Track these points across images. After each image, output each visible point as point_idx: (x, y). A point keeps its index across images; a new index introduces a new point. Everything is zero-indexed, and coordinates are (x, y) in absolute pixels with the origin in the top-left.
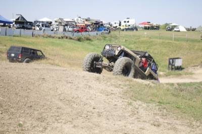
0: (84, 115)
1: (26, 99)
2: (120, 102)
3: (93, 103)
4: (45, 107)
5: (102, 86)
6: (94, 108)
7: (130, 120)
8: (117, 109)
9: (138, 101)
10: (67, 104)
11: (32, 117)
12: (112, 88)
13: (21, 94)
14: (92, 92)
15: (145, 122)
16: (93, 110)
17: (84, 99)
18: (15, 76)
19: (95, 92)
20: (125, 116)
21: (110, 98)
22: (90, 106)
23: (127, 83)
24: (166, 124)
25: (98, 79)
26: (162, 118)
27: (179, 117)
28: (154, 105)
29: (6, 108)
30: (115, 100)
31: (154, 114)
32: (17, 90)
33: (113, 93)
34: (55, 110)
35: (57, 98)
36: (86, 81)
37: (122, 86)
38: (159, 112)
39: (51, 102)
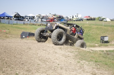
0: (53, 69)
1: (20, 59)
2: (73, 62)
3: (58, 62)
4: (31, 64)
5: (63, 52)
6: (58, 65)
7: (79, 71)
8: (71, 65)
9: (83, 60)
10: (43, 63)
11: (24, 69)
12: (69, 53)
13: (17, 56)
14: (57, 55)
15: (88, 72)
16: (58, 66)
17: (53, 60)
18: (14, 47)
19: (59, 55)
20: (76, 69)
21: (67, 59)
22: (56, 64)
23: (77, 50)
24: (99, 74)
25: (60, 48)
26: (97, 70)
27: (107, 69)
28: (92, 63)
29: (9, 64)
30: (71, 60)
31: (92, 68)
32: (15, 55)
33: (69, 56)
34: (36, 65)
35: (38, 59)
36: (54, 49)
37: (74, 52)
38: (95, 67)
39: (34, 61)
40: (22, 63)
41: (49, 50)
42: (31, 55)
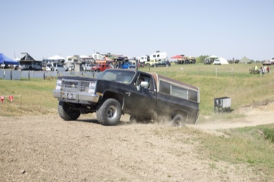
2: (201, 166)
3: (165, 168)
4: (105, 179)
5: (166, 142)
6: (169, 176)
8: (200, 176)
9: (220, 162)
10: (133, 173)
13: (66, 161)
14: (156, 151)
17: (151, 164)
18: (49, 136)
19: (161, 152)
21: (184, 159)
22: (163, 174)
23: (195, 136)
25: (157, 134)
30: (192, 162)
31: (251, 179)
32: (60, 157)
33: (184, 151)
35: (116, 165)
36: (143, 136)
37: (190, 141)
38: (255, 177)
39: (109, 171)
40: (81, 177)
41: (133, 140)
42: (97, 156)
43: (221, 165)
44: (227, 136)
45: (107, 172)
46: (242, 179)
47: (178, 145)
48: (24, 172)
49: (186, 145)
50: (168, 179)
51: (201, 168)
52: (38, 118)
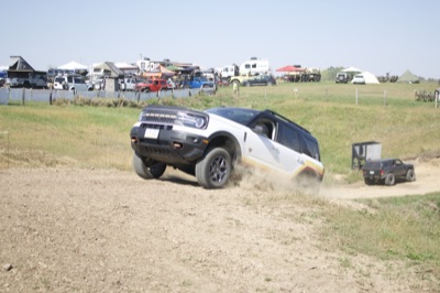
1: (102, 264)
2: (325, 262)
3: (260, 265)
4: (154, 283)
5: (264, 220)
6: (268, 280)
8: (322, 280)
9: (360, 255)
10: (203, 274)
12: (289, 224)
13: (85, 249)
14: (246, 236)
17: (236, 256)
18: (57, 204)
19: (254, 236)
21: (294, 250)
22: (257, 275)
23: (316, 209)
25: (248, 204)
28: (402, 263)
30: (308, 254)
31: (412, 287)
32: (74, 241)
33: (296, 236)
34: (178, 289)
35: (174, 257)
36: (223, 208)
37: (308, 218)
38: (421, 283)
39: (162, 268)
40: (113, 278)
41: (205, 215)
42: (141, 241)
43: (360, 261)
44: (373, 211)
45: (158, 271)
46: (396, 287)
47: (286, 225)
48: (10, 268)
49: (299, 225)
50: (267, 284)
51: (325, 266)
52: (38, 173)
